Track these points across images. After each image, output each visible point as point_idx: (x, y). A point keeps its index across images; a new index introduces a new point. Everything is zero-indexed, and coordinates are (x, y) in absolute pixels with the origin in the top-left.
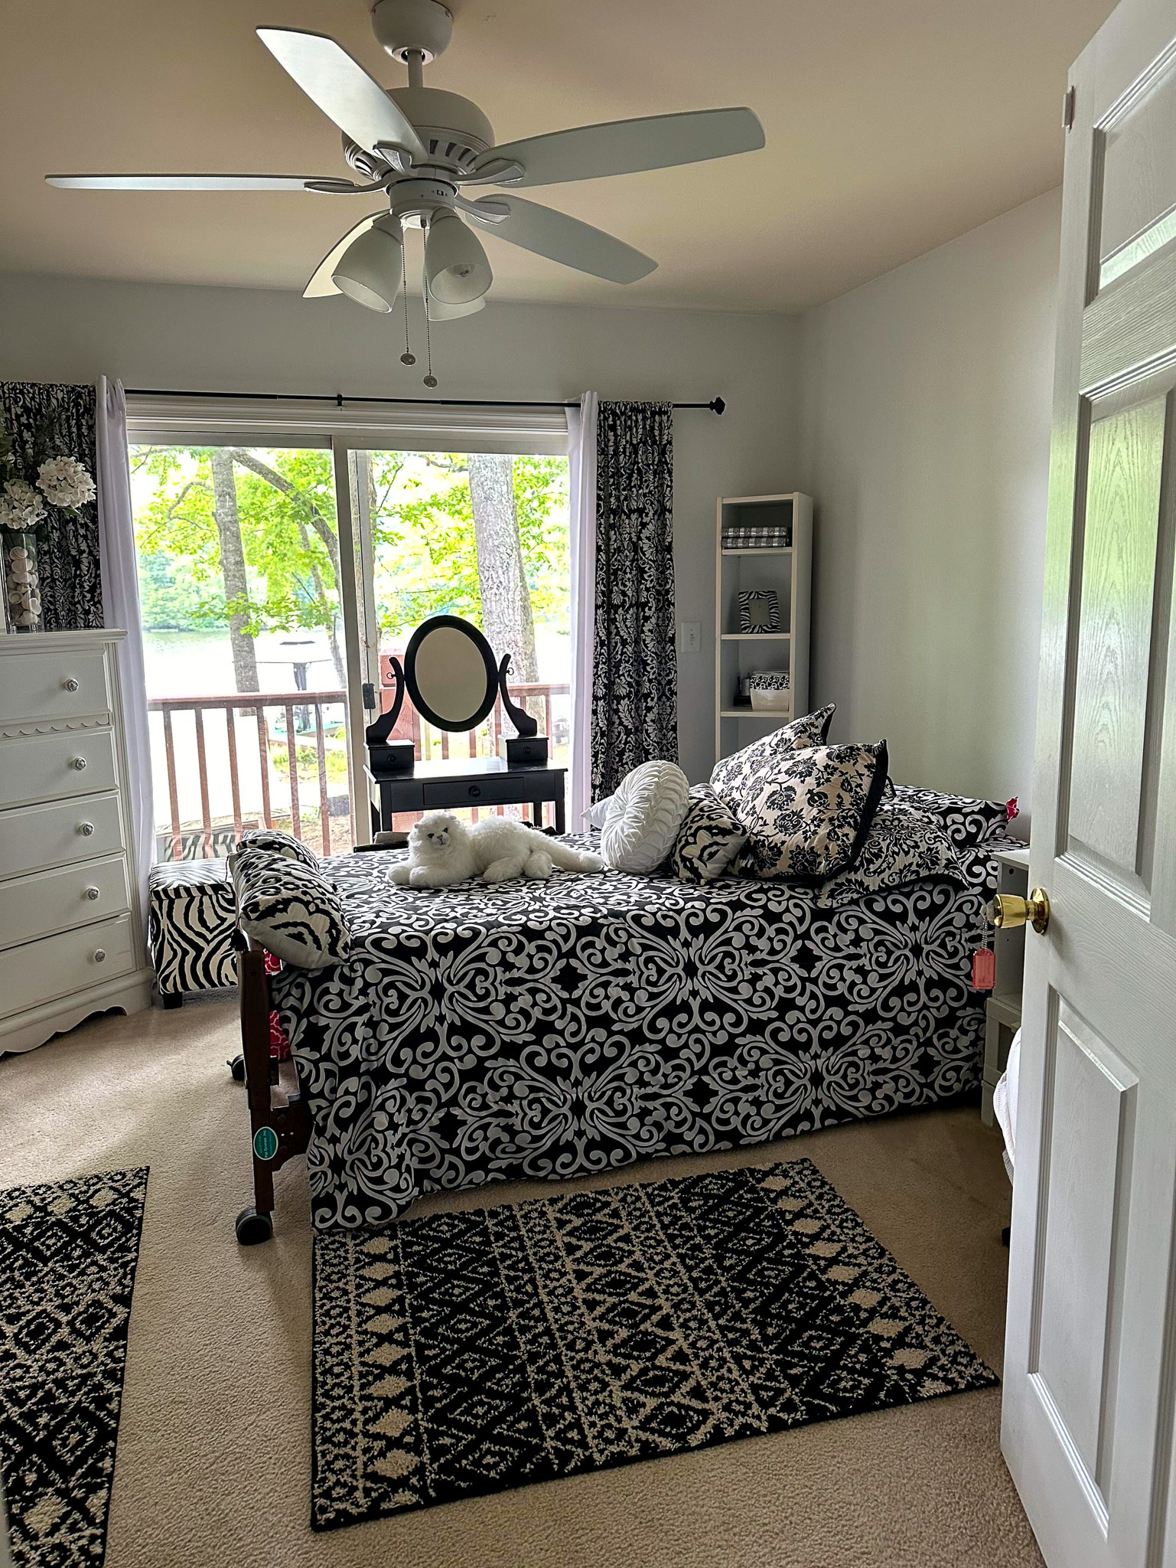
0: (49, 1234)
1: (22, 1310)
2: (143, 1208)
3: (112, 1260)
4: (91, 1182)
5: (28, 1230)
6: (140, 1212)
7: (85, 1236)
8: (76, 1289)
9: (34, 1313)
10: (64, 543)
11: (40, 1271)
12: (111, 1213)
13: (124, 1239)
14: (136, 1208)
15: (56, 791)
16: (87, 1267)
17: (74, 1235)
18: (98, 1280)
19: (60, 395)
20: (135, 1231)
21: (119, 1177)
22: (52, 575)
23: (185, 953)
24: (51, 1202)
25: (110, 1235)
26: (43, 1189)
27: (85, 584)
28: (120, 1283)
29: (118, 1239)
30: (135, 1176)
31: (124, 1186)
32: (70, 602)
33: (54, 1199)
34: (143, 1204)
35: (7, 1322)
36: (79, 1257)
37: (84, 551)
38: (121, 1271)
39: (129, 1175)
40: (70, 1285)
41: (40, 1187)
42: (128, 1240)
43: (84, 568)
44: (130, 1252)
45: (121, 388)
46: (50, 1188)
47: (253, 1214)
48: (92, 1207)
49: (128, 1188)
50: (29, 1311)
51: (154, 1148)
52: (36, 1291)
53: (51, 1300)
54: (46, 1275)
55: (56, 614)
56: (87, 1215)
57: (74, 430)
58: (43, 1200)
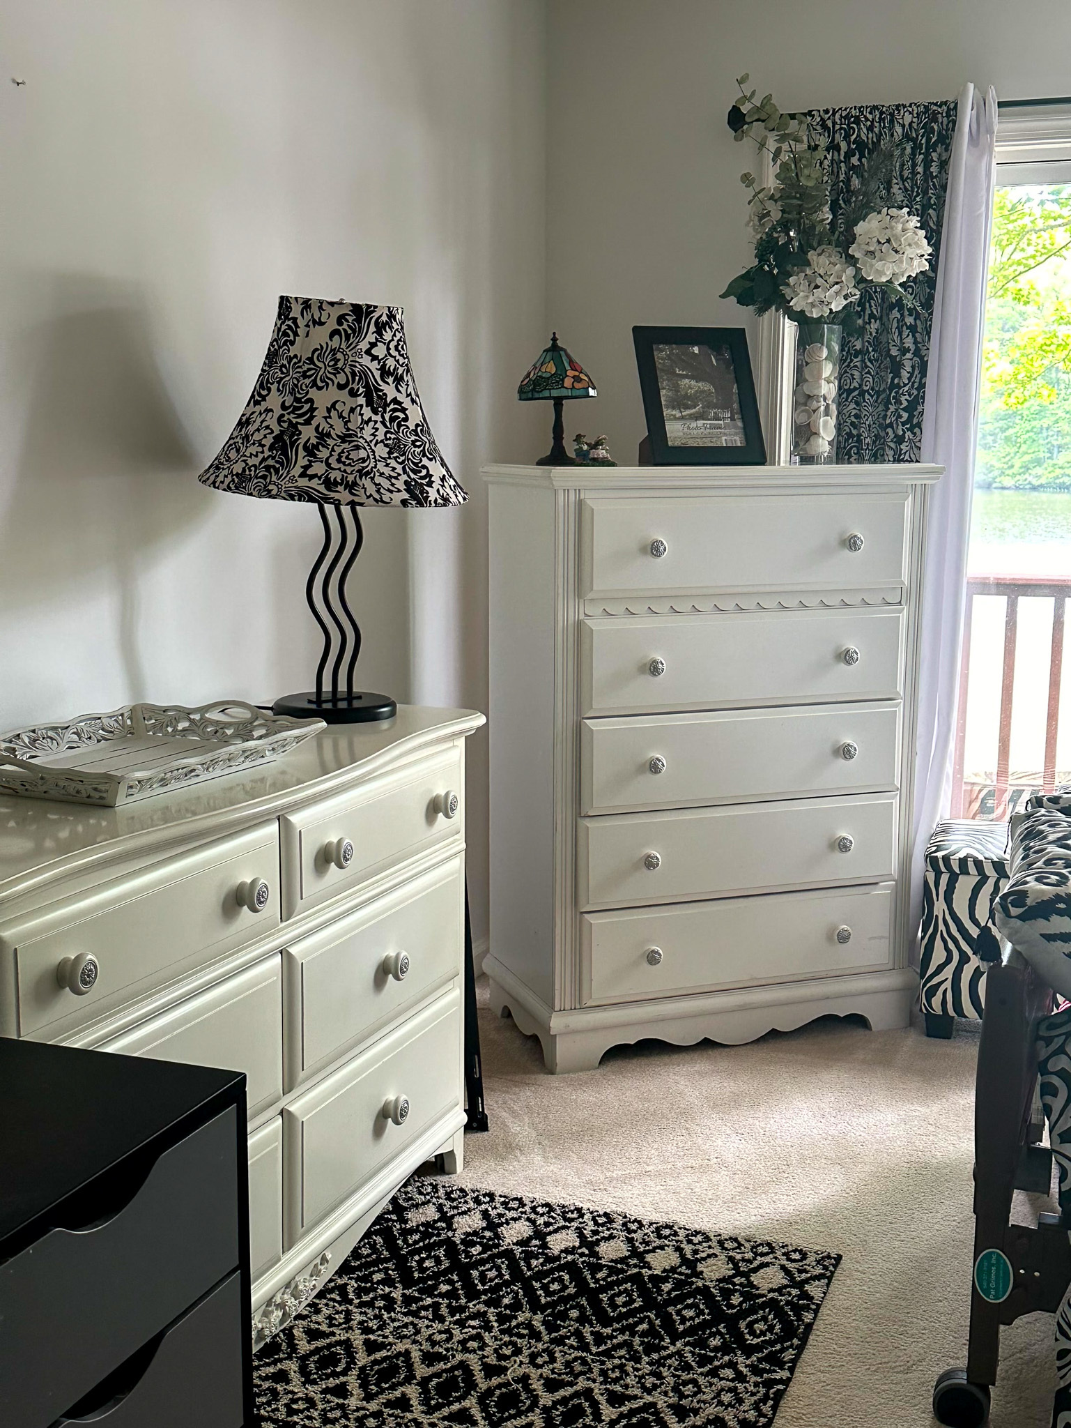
0: (689, 1301)
1: (629, 1392)
2: (816, 1312)
3: (756, 1370)
4: (760, 1249)
5: (667, 1287)
6: (811, 1316)
7: (732, 1322)
8: (700, 1391)
9: (640, 1403)
10: (883, 339)
11: (666, 1348)
12: (773, 1304)
13: (778, 1347)
14: (807, 1308)
15: (812, 692)
16: (722, 1367)
17: (718, 1316)
18: (730, 1390)
19: (908, 119)
20: (796, 1342)
21: (797, 1256)
22: (860, 385)
23: (964, 959)
24: (704, 1259)
25: (763, 1333)
26: (699, 1238)
27: (903, 399)
28: (756, 1406)
29: (771, 1343)
30: (818, 1262)
31: (800, 1271)
32: (880, 425)
33: (709, 1256)
34: (819, 1306)
35: (608, 1401)
36: (716, 1349)
37: (908, 350)
38: (762, 1390)
39: (811, 1259)
40: (694, 1382)
41: (697, 1233)
42: (783, 1350)
43: (905, 375)
44: (782, 1369)
45: (993, 98)
46: (707, 1239)
47: (962, 1379)
48: (751, 1285)
49: (804, 1276)
50: (635, 1397)
51: (855, 1230)
52: (652, 1374)
53: (666, 1394)
54: (670, 1356)
55: (859, 441)
56: (742, 1294)
57: (920, 169)
58: (695, 1252)
